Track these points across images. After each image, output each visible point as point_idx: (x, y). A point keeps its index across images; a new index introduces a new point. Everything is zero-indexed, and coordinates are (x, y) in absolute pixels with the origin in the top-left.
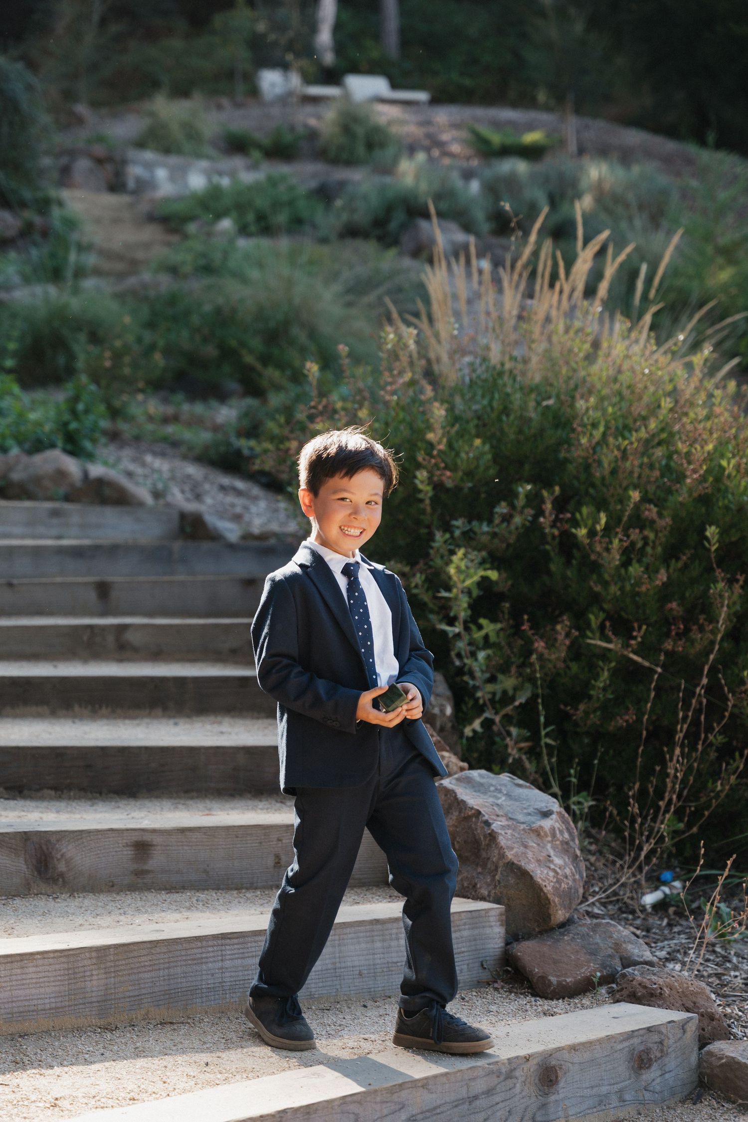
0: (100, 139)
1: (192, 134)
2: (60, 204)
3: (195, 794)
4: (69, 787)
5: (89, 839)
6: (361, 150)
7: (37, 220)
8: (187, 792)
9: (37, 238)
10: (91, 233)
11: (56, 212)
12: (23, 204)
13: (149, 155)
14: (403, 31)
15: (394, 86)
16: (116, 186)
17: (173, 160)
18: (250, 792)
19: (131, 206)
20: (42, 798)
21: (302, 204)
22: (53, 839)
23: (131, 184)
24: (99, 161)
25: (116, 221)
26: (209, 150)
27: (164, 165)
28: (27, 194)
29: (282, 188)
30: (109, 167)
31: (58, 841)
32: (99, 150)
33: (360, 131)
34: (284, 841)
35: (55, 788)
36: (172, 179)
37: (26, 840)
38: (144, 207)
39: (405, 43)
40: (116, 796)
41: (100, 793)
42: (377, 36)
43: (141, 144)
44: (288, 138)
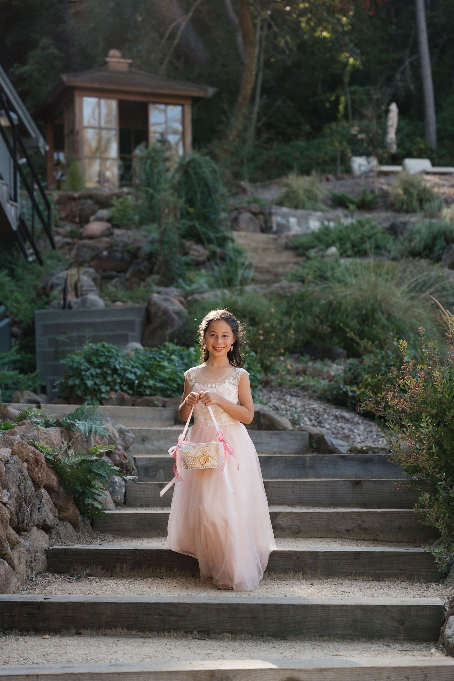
0: (256, 201)
1: (311, 196)
2: (233, 240)
4: (241, 632)
5: (255, 675)
6: (415, 203)
7: (218, 250)
8: (321, 636)
9: (218, 260)
10: (250, 258)
11: (230, 245)
12: (210, 241)
13: (285, 210)
14: (438, 131)
15: (434, 165)
16: (265, 229)
17: (299, 212)
19: (275, 240)
20: (222, 639)
21: (379, 236)
22: (231, 675)
23: (275, 228)
24: (255, 214)
25: (265, 250)
26: (323, 207)
27: (294, 216)
28: (212, 235)
29: (367, 227)
30: (261, 217)
31: (234, 677)
32: (255, 208)
33: (415, 192)
34: (392, 679)
35: (232, 632)
36: (299, 224)
37: (212, 676)
38: (283, 241)
39: (440, 139)
40: (273, 638)
41: (262, 636)
42: (423, 135)
43: (280, 204)
44: (370, 197)
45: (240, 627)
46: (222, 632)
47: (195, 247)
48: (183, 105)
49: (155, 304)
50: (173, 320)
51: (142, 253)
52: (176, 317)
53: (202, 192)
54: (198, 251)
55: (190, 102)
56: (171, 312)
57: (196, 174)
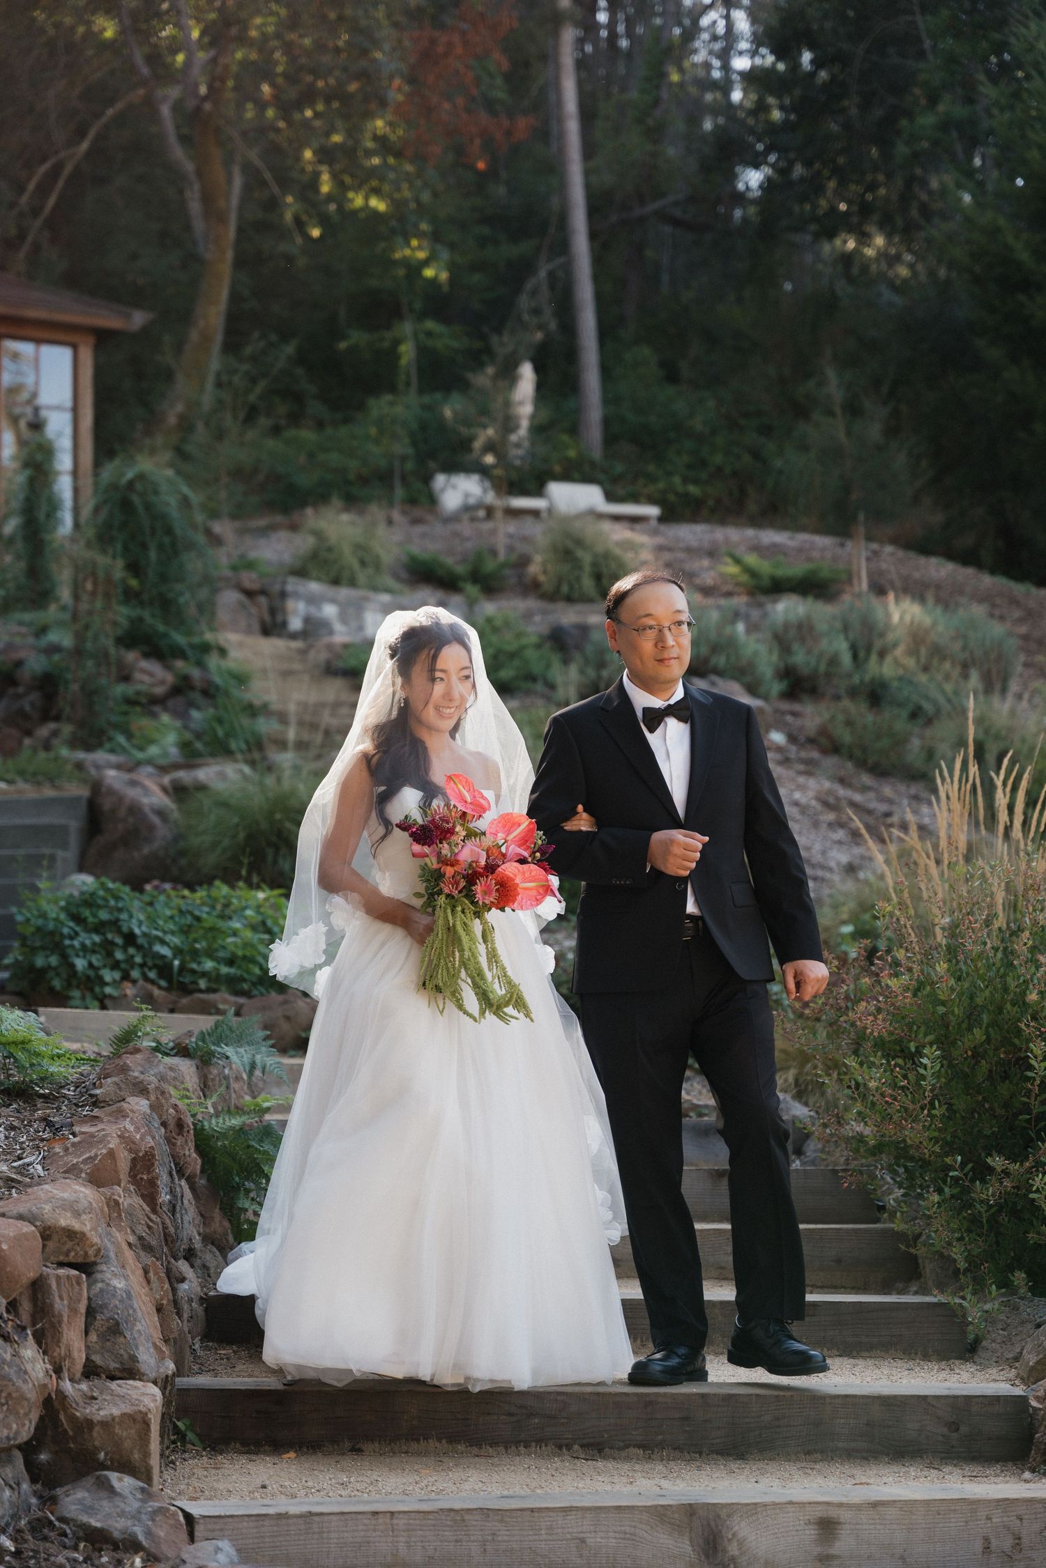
0: (250, 565)
1: (367, 558)
2: (223, 652)
3: (819, 1456)
5: (765, 1514)
6: (588, 583)
7: (195, 673)
8: (808, 1453)
9: (197, 696)
10: (264, 690)
11: (213, 661)
12: (179, 653)
13: (314, 587)
14: (607, 422)
15: (610, 497)
16: (272, 626)
17: (344, 592)
18: (888, 1455)
19: (303, 652)
21: (531, 654)
22: (723, 1514)
23: (296, 624)
24: (250, 594)
25: (286, 674)
26: (390, 582)
27: (333, 601)
28: (180, 639)
29: (508, 636)
30: (262, 600)
31: (729, 1516)
32: (250, 579)
33: (586, 558)
34: (994, 1520)
35: (643, 1446)
36: (343, 618)
37: (691, 1515)
38: (319, 656)
39: (610, 440)
40: (719, 1457)
41: (700, 1454)
42: (574, 430)
43: (301, 572)
44: (490, 566)
45: (660, 1437)
46: (627, 1447)
47: (144, 664)
48: (75, 347)
49: (111, 792)
50: (151, 828)
51: (25, 674)
52: (156, 820)
53: (161, 547)
54: (151, 674)
55: (91, 340)
56: (147, 810)
57: (148, 507)
